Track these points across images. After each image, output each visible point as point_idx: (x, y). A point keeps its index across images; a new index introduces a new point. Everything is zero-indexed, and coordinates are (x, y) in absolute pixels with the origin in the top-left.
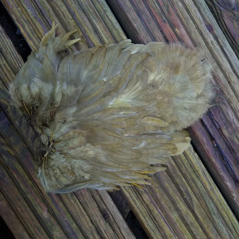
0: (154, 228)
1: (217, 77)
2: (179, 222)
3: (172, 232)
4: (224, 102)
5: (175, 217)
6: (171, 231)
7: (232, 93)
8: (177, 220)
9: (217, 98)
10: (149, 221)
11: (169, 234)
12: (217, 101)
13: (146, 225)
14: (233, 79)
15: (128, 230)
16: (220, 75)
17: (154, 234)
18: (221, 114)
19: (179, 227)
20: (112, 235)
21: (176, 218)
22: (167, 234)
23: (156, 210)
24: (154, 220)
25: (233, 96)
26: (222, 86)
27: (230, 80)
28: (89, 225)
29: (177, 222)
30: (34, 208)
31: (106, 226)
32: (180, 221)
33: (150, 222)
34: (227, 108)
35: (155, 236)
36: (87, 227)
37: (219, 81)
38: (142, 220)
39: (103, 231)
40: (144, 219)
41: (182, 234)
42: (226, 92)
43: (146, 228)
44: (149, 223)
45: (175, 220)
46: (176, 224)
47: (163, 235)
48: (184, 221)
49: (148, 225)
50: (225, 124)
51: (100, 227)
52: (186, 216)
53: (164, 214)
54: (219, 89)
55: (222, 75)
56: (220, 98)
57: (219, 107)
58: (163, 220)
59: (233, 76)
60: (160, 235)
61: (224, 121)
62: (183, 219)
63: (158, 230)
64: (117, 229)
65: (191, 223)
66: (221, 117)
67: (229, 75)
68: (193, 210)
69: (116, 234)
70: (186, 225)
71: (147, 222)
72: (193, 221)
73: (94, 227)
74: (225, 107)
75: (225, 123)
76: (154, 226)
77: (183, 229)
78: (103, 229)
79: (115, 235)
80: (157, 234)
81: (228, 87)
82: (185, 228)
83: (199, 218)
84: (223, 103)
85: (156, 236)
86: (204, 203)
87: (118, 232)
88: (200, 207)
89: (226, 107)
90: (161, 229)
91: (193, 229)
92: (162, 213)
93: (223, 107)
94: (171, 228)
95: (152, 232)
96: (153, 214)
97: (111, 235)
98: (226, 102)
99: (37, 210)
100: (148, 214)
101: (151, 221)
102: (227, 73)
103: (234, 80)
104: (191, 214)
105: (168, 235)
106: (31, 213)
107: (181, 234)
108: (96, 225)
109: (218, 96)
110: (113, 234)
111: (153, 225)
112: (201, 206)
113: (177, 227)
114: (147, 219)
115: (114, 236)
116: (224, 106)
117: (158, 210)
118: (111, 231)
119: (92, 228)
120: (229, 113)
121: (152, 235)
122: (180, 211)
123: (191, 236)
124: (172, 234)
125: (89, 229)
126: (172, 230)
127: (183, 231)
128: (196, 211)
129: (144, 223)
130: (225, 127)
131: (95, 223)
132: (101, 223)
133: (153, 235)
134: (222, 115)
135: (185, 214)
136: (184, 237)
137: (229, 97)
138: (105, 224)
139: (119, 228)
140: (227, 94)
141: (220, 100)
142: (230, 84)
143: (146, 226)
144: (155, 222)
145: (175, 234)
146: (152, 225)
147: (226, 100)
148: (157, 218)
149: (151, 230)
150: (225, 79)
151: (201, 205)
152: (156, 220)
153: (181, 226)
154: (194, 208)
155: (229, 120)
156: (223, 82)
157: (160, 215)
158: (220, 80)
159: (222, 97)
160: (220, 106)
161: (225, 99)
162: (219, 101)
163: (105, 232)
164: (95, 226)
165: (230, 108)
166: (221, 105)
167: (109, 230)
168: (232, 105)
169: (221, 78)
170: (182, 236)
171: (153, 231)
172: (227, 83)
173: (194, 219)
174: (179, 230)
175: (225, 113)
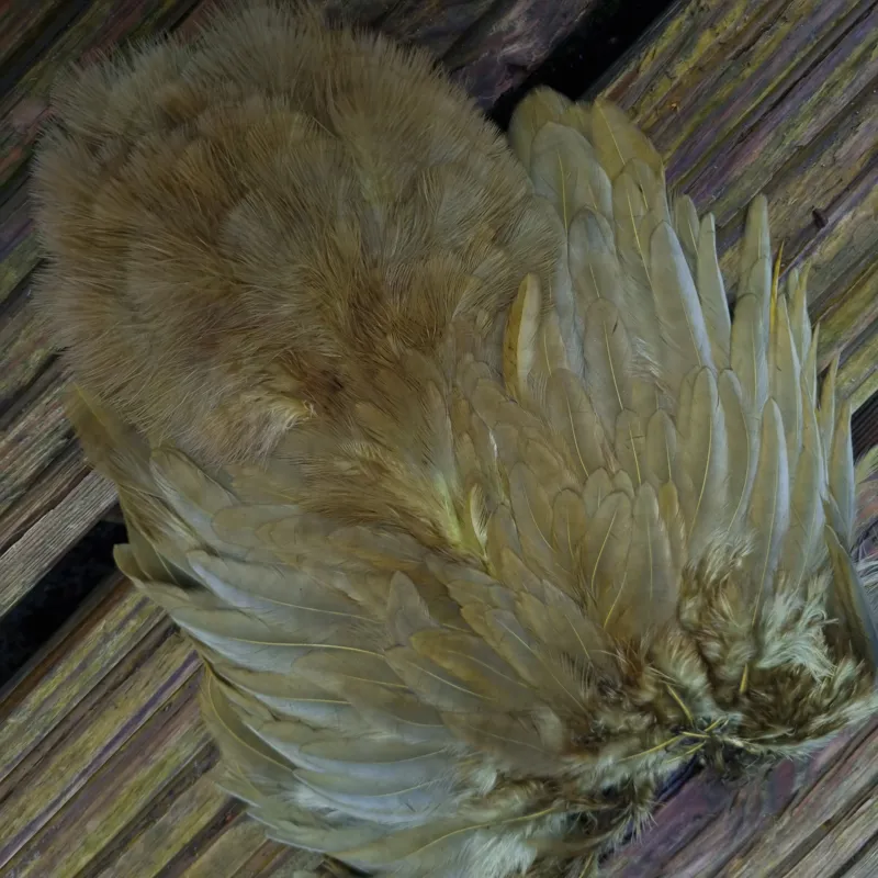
0: (97, 666)
1: (846, 767)
2: (153, 774)
3: (100, 756)
4: (745, 825)
5: (177, 750)
6: (99, 750)
7: (787, 848)
8: (162, 766)
9: (755, 792)
10: (122, 635)
11: (86, 742)
12: (742, 795)
13: (105, 627)
14: (849, 835)
15: (56, 550)
16: (856, 776)
17: (67, 674)
18: (690, 826)
19: (131, 782)
20: (13, 475)
21: (170, 756)
22: (86, 734)
23: (185, 657)
24: (135, 656)
25: (777, 857)
26: (811, 798)
27: (843, 823)
28: (32, 351)
29: (151, 768)
30: (44, 50)
31: (50, 435)
32: (163, 778)
33: (120, 642)
34: (717, 844)
35: (60, 681)
36: (19, 343)
37: (832, 777)
38: (121, 598)
39: (21, 426)
40: (129, 609)
41: (105, 804)
42: (790, 822)
43: (87, 631)
44: (117, 638)
45: (159, 756)
46: (145, 762)
47: (73, 719)
48: (163, 796)
49: (107, 637)
50: (647, 858)
51: (37, 409)
52: (191, 799)
53: (175, 697)
54: (794, 790)
55: (860, 785)
56: (758, 805)
57: (717, 809)
58: (146, 700)
59: (862, 833)
60: (69, 704)
61: (662, 847)
62: (172, 790)
63: (91, 688)
64: (47, 496)
65: (162, 833)
66: (675, 831)
67: (863, 813)
68: (225, 823)
69: (22, 496)
70: (151, 812)
71: (120, 628)
72: (173, 836)
73: (27, 378)
74: (721, 836)
75: (654, 856)
76: (109, 664)
77: (125, 801)
78: (31, 426)
79: (13, 492)
80: (75, 691)
81: (814, 822)
82: (132, 811)
83: (195, 861)
84: (740, 823)
85: (58, 688)
86: (273, 861)
87: (32, 503)
88: (249, 850)
89: (722, 840)
90: (99, 702)
91: (138, 846)
92: (178, 684)
93: (721, 829)
94: (116, 748)
95: (75, 665)
96: (164, 646)
97: (13, 470)
98: (746, 831)
99: (40, 66)
100: (157, 621)
101: (129, 643)
102: (869, 802)
103: (844, 841)
104: (205, 820)
105: (81, 741)
106: (19, 36)
107: (101, 799)
108: (39, 385)
109: (764, 793)
110: (19, 481)
111: (113, 660)
112: (255, 854)
113: (129, 769)
114: (133, 623)
115: (9, 489)
116: (725, 832)
117: (185, 665)
118: (29, 469)
119: (19, 368)
120: (700, 862)
121: (61, 668)
122: (205, 764)
123: (104, 849)
124: (89, 758)
125: (11, 354)
126: (111, 752)
127: (114, 807)
128: (225, 838)
129: (110, 615)
130: (636, 860)
131: (47, 376)
132: (55, 407)
133: (63, 671)
134: (684, 833)
135: (198, 794)
136: (90, 817)
137: (770, 839)
138: (56, 430)
139: (52, 505)
140: (781, 827)
141: (748, 809)
142: (825, 828)
143: (99, 628)
144: (128, 665)
145: (91, 771)
146: (112, 654)
147: (755, 832)
148: (147, 671)
149: (85, 653)
150: (844, 801)
151: (259, 851)
152: (137, 665)
153: (140, 788)
154: (237, 824)
155: (666, 869)
156: (829, 800)
157: (167, 677)
158: (836, 780)
159: (763, 814)
160: (721, 812)
161: (756, 826)
162: (744, 803)
163: (19, 439)
164: (34, 380)
165: (724, 856)
166: (726, 816)
167: (33, 456)
168: (736, 862)
169: (845, 783)
170: (92, 808)
171: (83, 667)
172: (829, 817)
173: (187, 838)
174: (120, 787)
175: (697, 843)
